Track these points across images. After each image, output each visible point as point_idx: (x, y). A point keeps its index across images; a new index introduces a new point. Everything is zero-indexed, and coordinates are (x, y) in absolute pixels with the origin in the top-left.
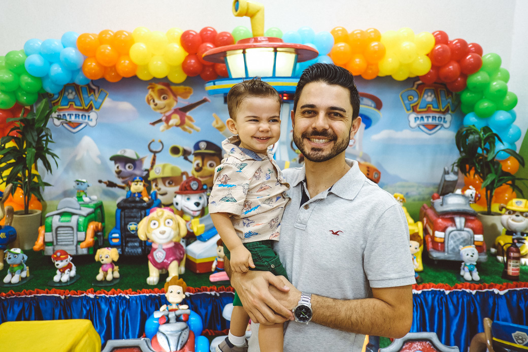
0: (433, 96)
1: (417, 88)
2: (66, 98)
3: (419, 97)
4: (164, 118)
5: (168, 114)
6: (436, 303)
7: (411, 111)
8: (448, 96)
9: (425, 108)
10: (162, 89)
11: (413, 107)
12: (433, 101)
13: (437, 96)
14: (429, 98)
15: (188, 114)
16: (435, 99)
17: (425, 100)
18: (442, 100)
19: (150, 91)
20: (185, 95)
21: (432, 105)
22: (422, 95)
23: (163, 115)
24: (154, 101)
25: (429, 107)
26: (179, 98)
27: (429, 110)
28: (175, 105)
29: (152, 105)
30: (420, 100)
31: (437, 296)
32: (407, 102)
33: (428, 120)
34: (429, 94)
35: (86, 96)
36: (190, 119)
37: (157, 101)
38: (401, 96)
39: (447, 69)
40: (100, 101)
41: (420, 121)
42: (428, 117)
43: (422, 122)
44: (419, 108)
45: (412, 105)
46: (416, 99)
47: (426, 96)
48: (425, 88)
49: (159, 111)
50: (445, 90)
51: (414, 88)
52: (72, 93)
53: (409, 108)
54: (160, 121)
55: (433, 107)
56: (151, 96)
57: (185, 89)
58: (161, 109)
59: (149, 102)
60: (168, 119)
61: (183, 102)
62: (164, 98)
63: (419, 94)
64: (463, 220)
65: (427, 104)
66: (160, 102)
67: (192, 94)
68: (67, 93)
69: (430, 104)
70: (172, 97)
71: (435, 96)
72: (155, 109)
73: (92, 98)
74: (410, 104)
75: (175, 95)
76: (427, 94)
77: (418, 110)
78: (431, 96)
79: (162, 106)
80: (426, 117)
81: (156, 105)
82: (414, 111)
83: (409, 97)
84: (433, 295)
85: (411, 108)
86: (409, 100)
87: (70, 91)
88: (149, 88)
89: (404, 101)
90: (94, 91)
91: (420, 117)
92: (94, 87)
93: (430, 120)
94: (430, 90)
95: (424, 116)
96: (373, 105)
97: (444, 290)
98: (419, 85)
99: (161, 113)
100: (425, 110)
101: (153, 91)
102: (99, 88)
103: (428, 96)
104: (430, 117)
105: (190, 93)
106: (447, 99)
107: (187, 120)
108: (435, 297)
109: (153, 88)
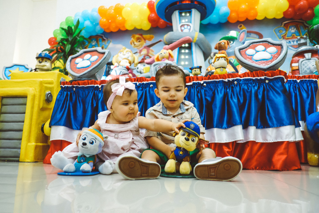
0: (295, 29)
1: (284, 26)
2: (92, 44)
3: (286, 30)
4: (138, 51)
5: (141, 49)
6: (292, 90)
7: (282, 39)
8: (305, 28)
9: (291, 36)
10: (139, 37)
11: (283, 36)
12: (295, 32)
13: (298, 29)
14: (293, 30)
15: (151, 48)
16: (297, 31)
17: (290, 32)
18: (301, 31)
19: (132, 39)
20: (150, 39)
21: (295, 34)
22: (288, 29)
23: (138, 50)
24: (134, 43)
25: (293, 36)
26: (147, 41)
27: (293, 37)
28: (145, 45)
29: (133, 45)
30: (287, 32)
31: (292, 85)
32: (278, 34)
33: (294, 43)
34: (293, 28)
35: (101, 43)
36: (152, 51)
37: (136, 43)
38: (275, 31)
39: (299, 4)
40: (107, 44)
41: (289, 44)
42: (293, 41)
43: (290, 44)
44: (287, 37)
45: (282, 35)
46: (284, 32)
47: (290, 29)
48: (289, 25)
49: (136, 48)
50: (303, 25)
51: (282, 26)
52: (94, 42)
53: (280, 37)
54: (136, 53)
55: (296, 35)
56: (133, 41)
57: (150, 36)
58: (137, 47)
59: (131, 43)
60: (141, 51)
61: (149, 43)
62: (139, 41)
63: (286, 29)
64: (310, 54)
65: (292, 34)
66: (137, 43)
67: (153, 39)
68: (92, 42)
69: (294, 34)
70: (143, 40)
71: (297, 29)
72: (134, 47)
73: (103, 43)
74: (281, 35)
75: (145, 40)
76: (291, 28)
77: (286, 38)
78: (294, 29)
79: (138, 45)
80: (292, 41)
81: (135, 45)
82: (283, 38)
83: (280, 31)
84: (289, 84)
85: (282, 37)
86: (280, 33)
87: (94, 41)
88: (132, 37)
89: (276, 34)
90: (105, 40)
91: (288, 41)
92: (105, 38)
93: (295, 43)
94: (292, 26)
95: (291, 41)
96: (257, 37)
97: (296, 79)
98: (285, 24)
99: (137, 49)
100: (291, 37)
101: (134, 38)
102: (107, 38)
103: (292, 29)
104: (295, 41)
105: (152, 38)
106: (305, 30)
107: (150, 51)
108: (290, 85)
109: (134, 37)
